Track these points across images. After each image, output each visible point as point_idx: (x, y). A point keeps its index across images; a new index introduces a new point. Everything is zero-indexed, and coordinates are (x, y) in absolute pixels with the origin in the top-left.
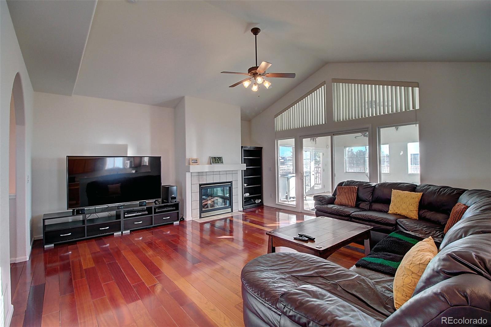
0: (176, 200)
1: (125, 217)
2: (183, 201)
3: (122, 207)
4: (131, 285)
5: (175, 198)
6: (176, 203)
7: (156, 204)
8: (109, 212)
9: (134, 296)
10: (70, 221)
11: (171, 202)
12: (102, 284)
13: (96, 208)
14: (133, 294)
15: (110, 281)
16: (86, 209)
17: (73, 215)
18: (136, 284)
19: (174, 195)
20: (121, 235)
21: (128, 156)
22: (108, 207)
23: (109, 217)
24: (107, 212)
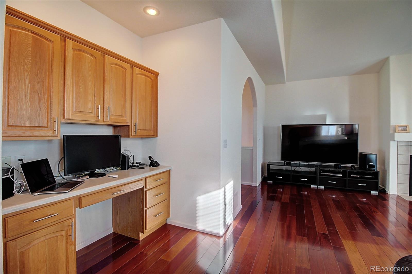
0: (374, 169)
1: (320, 175)
2: (385, 172)
3: (319, 166)
4: (306, 225)
5: (374, 167)
6: (374, 172)
7: (352, 169)
8: (310, 168)
9: (304, 233)
10: (284, 169)
11: (368, 170)
12: (288, 215)
13: (300, 163)
14: (304, 231)
15: (293, 215)
16: (292, 162)
17: (284, 165)
18: (310, 226)
19: (372, 164)
20: (316, 188)
21: (327, 124)
22: (308, 164)
23: (310, 172)
24: (308, 168)
